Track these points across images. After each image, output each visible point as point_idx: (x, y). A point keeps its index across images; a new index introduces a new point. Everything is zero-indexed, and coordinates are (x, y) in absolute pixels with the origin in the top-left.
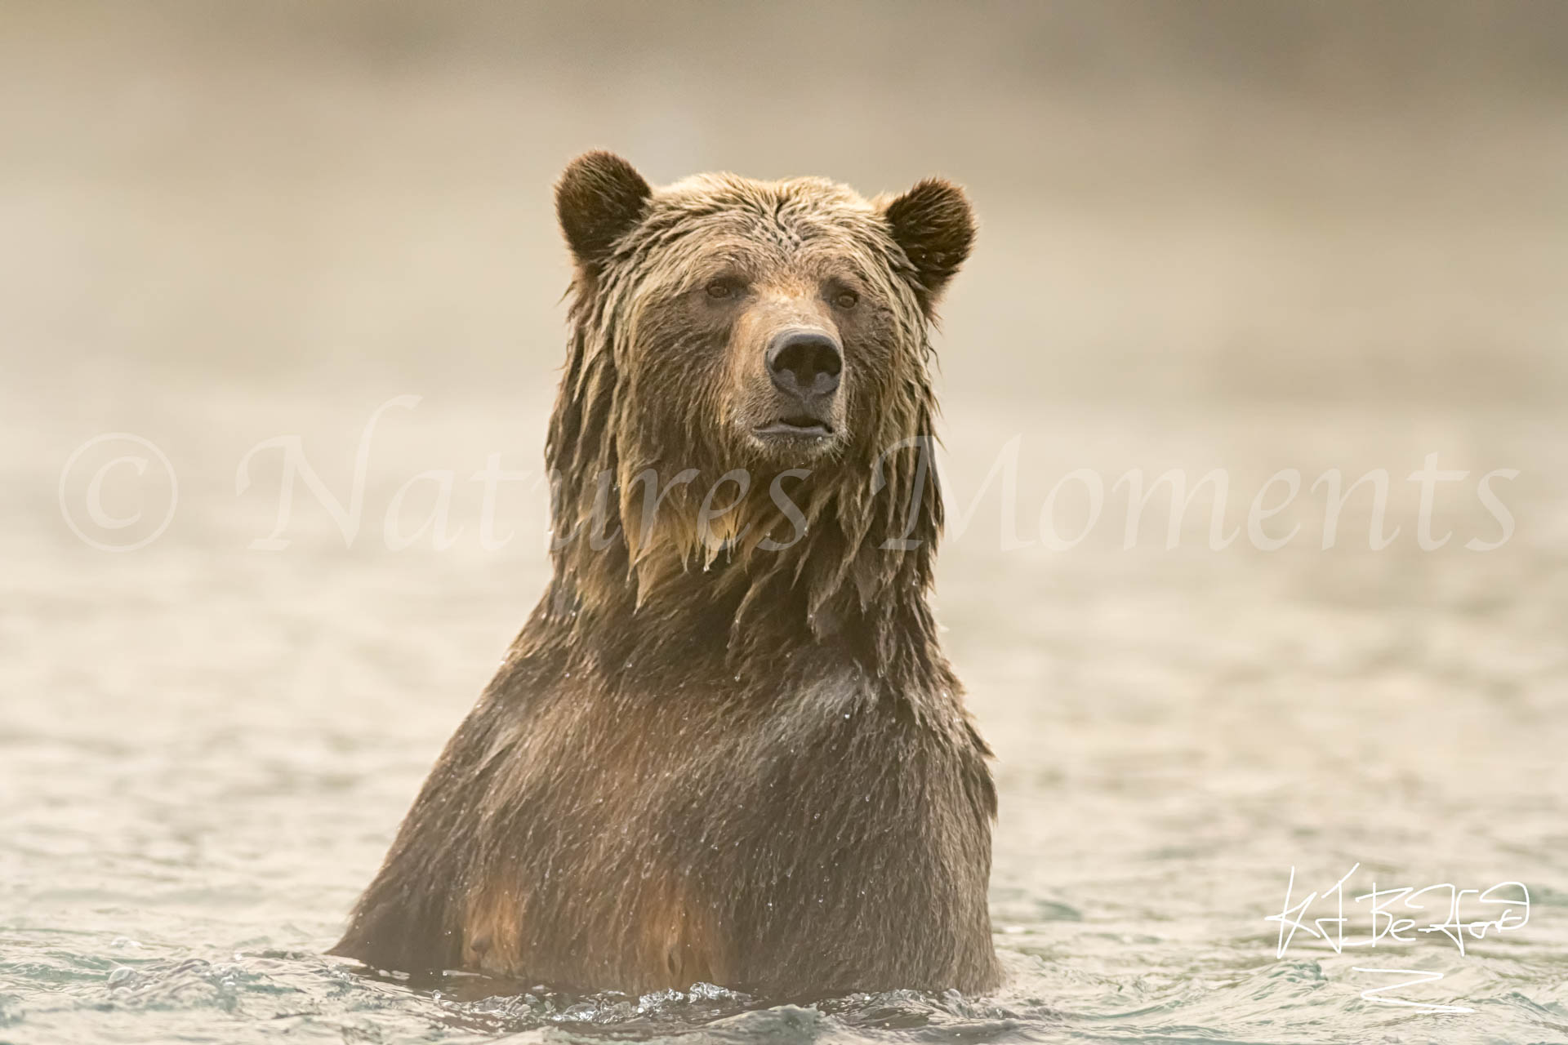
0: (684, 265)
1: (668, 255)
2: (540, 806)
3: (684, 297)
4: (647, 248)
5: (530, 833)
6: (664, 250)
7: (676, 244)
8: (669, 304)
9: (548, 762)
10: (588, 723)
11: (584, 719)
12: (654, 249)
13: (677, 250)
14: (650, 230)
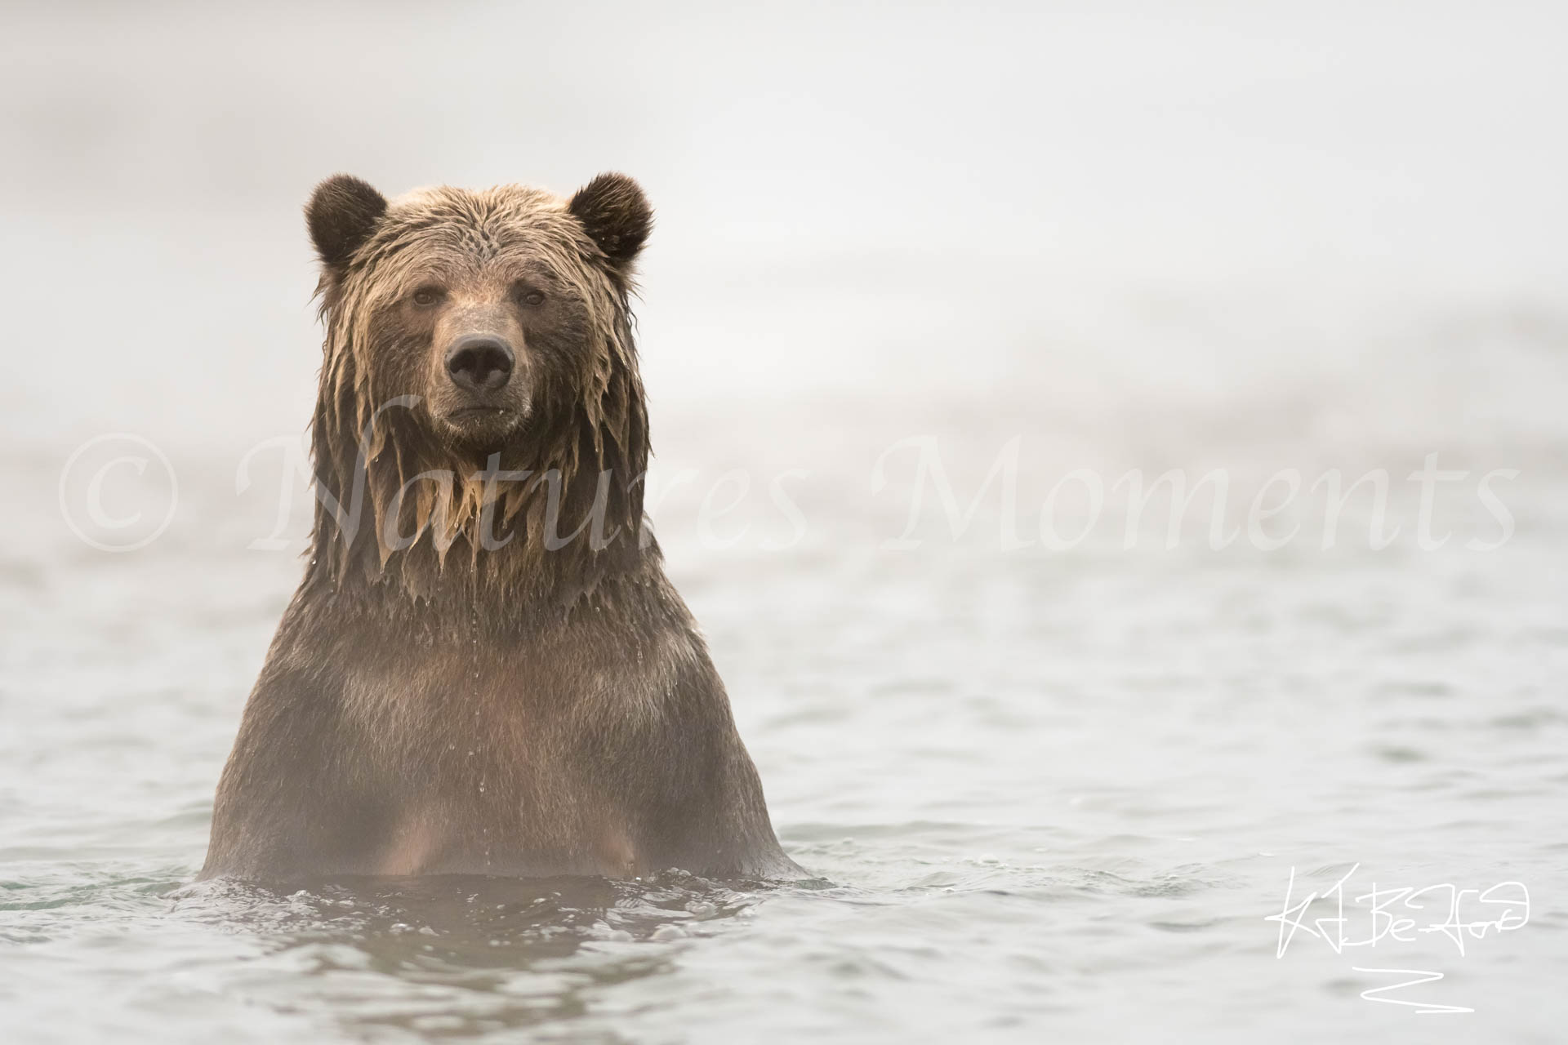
0: (399, 276)
1: (390, 265)
3: (399, 304)
4: (376, 259)
6: (387, 260)
7: (396, 256)
8: (388, 310)
12: (381, 261)
13: (396, 261)
14: (379, 243)
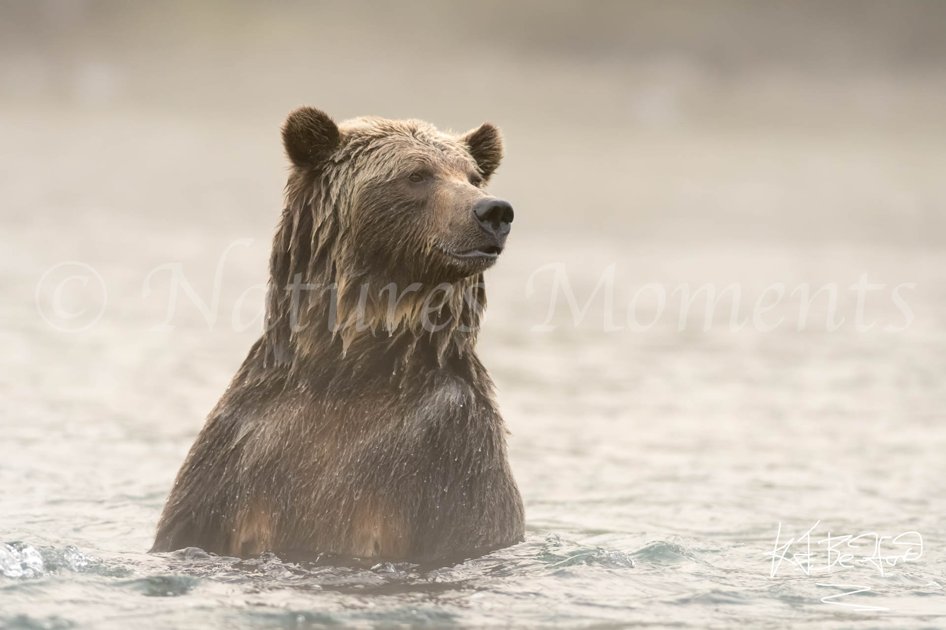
0: (388, 165)
1: (372, 160)
2: (278, 464)
3: (394, 182)
5: (274, 478)
6: (368, 157)
7: (375, 154)
8: (383, 186)
9: (280, 438)
10: (303, 417)
11: (300, 415)
